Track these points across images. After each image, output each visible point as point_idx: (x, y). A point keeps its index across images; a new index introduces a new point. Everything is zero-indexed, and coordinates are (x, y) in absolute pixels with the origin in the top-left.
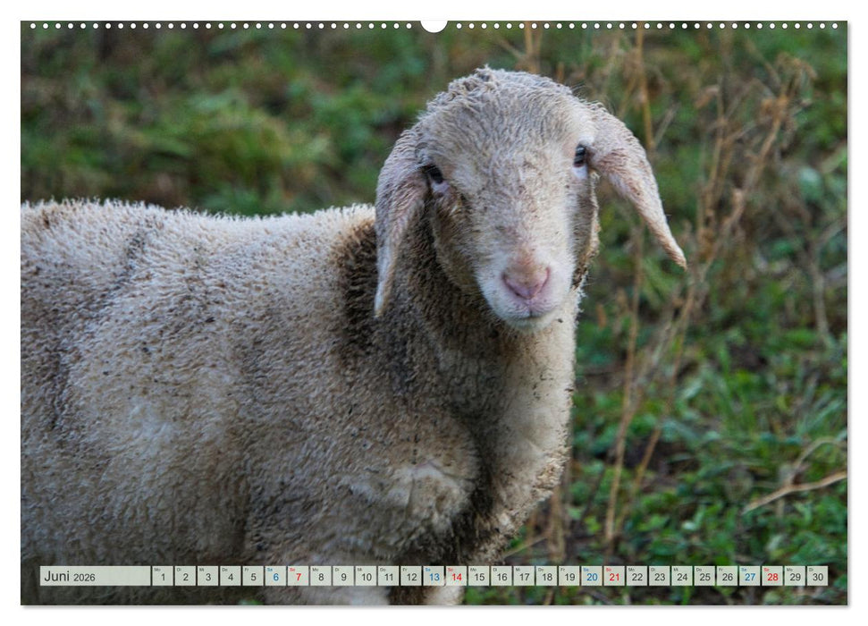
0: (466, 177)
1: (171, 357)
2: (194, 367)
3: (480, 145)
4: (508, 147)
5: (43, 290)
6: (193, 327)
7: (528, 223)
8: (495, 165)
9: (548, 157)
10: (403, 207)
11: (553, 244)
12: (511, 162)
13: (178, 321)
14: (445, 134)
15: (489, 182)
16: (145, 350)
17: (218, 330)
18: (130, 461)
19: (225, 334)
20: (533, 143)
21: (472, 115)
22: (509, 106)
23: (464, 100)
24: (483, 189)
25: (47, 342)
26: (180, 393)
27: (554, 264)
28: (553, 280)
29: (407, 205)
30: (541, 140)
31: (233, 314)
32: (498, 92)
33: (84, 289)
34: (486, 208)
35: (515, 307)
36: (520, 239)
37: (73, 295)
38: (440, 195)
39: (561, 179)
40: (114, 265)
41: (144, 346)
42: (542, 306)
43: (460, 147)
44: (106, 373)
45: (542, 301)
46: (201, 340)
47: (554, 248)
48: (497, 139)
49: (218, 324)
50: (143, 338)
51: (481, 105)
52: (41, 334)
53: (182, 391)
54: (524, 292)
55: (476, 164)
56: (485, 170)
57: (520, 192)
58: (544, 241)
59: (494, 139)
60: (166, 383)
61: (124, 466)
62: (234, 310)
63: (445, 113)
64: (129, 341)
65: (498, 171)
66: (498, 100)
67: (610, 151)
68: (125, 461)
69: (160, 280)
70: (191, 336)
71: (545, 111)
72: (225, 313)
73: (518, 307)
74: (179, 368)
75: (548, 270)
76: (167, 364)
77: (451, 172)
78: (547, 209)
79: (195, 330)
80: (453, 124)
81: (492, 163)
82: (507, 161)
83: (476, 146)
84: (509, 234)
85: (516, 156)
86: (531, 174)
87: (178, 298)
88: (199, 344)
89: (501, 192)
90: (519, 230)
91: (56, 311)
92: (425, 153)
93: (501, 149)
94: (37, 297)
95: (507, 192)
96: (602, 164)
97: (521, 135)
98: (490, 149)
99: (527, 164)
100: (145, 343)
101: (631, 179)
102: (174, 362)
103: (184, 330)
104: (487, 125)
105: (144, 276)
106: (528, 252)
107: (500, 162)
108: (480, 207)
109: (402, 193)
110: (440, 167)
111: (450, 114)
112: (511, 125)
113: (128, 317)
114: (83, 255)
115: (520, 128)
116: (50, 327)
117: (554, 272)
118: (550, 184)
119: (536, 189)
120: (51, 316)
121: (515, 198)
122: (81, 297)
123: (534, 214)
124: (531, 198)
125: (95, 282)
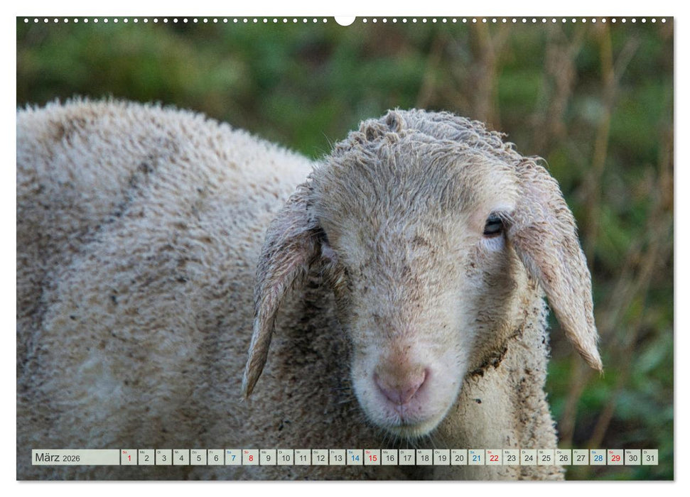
0: (350, 249)
1: (135, 312)
2: (154, 328)
3: (368, 211)
4: (399, 216)
5: (41, 210)
6: (164, 283)
7: (406, 315)
8: (381, 238)
9: (447, 231)
10: (281, 273)
11: (437, 341)
12: (399, 236)
13: (154, 272)
14: (333, 193)
15: (373, 256)
16: (113, 298)
17: (187, 291)
18: (78, 420)
19: (192, 298)
20: (430, 214)
21: (365, 173)
22: (408, 166)
23: (358, 153)
24: (366, 265)
25: (33, 272)
26: (134, 355)
27: (436, 366)
28: (432, 385)
29: (285, 271)
30: (440, 210)
31: (207, 278)
32: (399, 147)
33: (81, 216)
34: (366, 289)
35: (385, 413)
36: (395, 333)
37: (69, 221)
38: (328, 261)
39: (460, 258)
40: (115, 194)
41: (114, 294)
42: (415, 414)
43: (346, 211)
44: (73, 318)
45: (416, 408)
46: (168, 299)
47: (438, 346)
48: (388, 206)
49: (188, 284)
50: (114, 285)
51: (376, 160)
52: (29, 262)
53: (139, 353)
54: (396, 396)
55: (361, 233)
56: (370, 242)
57: (404, 274)
58: (426, 336)
59: (385, 207)
60: (124, 340)
61: (70, 426)
62: (209, 275)
63: (336, 168)
64: (102, 286)
65: (384, 246)
66: (397, 157)
67: (529, 223)
68: (73, 420)
69: (152, 221)
70: (162, 292)
71: (450, 174)
72: (199, 275)
73: (388, 413)
74: (141, 325)
75: (427, 373)
76: (130, 318)
77: (336, 239)
78: (436, 295)
79: (166, 287)
80: (342, 181)
81: (379, 235)
82: (395, 236)
83: (364, 212)
84: (384, 325)
85: (407, 229)
86: (422, 252)
87: (161, 244)
88: (166, 303)
89: (383, 272)
90: (395, 322)
91: (49, 237)
92: (313, 211)
93: (391, 218)
94: (33, 218)
95: (389, 273)
96: (516, 239)
97: (417, 202)
98: (379, 217)
99: (418, 241)
100: (115, 292)
101: (544, 262)
102: (136, 319)
103: (155, 284)
104: (379, 187)
105: (138, 212)
106: (401, 349)
107: (387, 234)
108: (360, 286)
109: (284, 254)
110: (327, 232)
111: (342, 168)
112: (407, 190)
113: (108, 258)
114: (88, 177)
115: (416, 194)
116: (41, 255)
117: (435, 375)
118: (445, 264)
119: (424, 271)
120: (43, 242)
121: (397, 281)
122: (76, 224)
123: (416, 303)
124: (416, 281)
125: (93, 210)
